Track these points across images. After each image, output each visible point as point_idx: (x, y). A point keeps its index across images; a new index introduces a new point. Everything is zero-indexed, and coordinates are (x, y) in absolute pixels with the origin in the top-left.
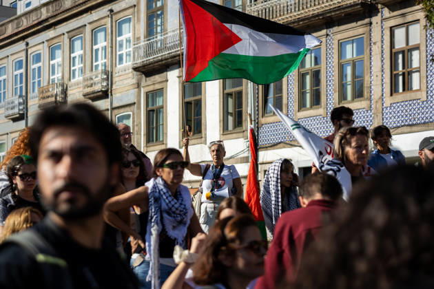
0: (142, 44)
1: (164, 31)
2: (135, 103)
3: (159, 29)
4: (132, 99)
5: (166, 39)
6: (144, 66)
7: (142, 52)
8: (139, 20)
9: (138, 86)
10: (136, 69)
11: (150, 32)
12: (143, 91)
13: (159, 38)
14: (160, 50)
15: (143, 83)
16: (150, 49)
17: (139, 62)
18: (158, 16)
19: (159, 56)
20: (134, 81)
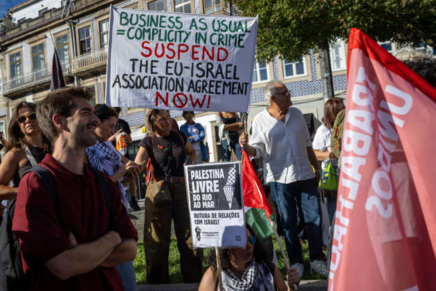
0: (8, 81)
1: (22, 73)
2: (5, 116)
3: (18, 73)
4: (4, 113)
5: (23, 78)
6: (10, 94)
7: (8, 86)
8: (5, 68)
9: (7, 105)
10: (5, 96)
11: (13, 74)
12: (10, 108)
13: (19, 77)
14: (20, 85)
15: (10, 104)
16: (13, 84)
17: (7, 91)
18: (17, 65)
19: (20, 88)
20: (5, 103)
